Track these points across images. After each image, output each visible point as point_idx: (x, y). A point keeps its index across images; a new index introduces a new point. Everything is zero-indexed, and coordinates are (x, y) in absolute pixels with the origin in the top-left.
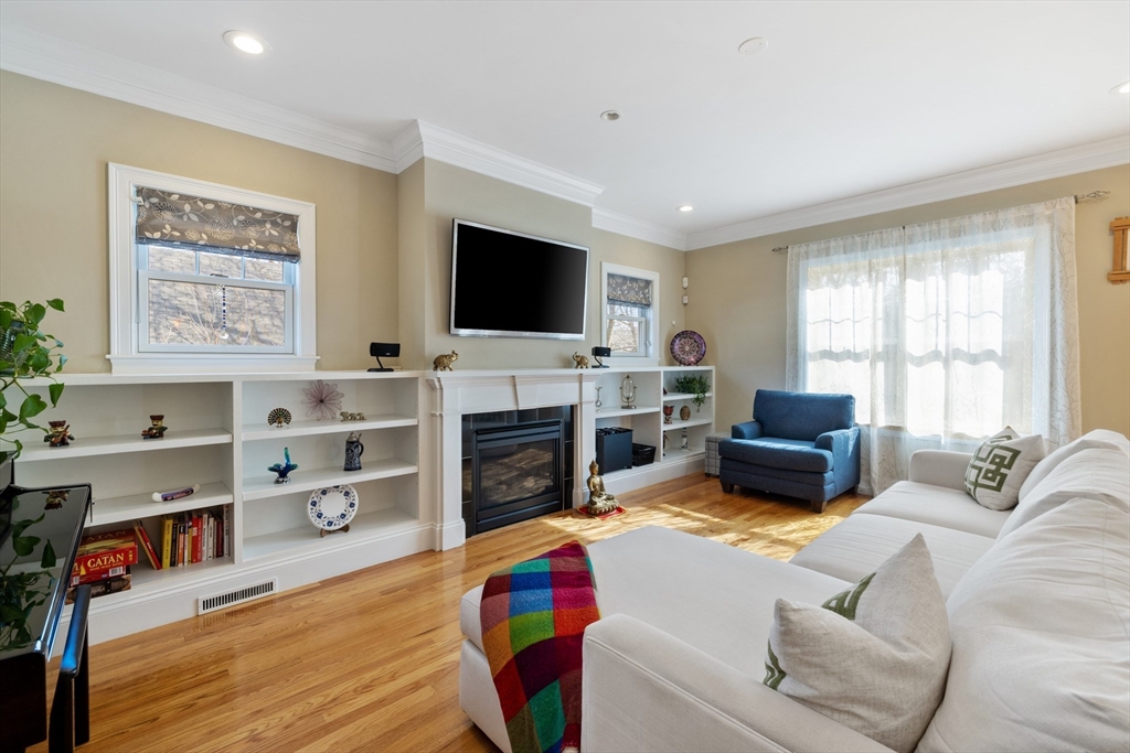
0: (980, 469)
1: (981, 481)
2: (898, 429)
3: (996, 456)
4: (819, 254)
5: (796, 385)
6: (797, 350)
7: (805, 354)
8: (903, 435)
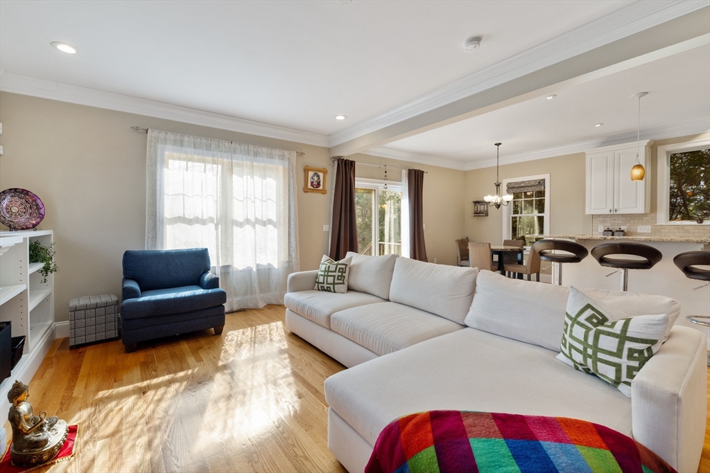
0: (334, 276)
1: (336, 281)
2: (228, 266)
3: (340, 269)
4: (175, 143)
5: (155, 244)
6: (156, 216)
7: (163, 219)
8: (231, 270)
